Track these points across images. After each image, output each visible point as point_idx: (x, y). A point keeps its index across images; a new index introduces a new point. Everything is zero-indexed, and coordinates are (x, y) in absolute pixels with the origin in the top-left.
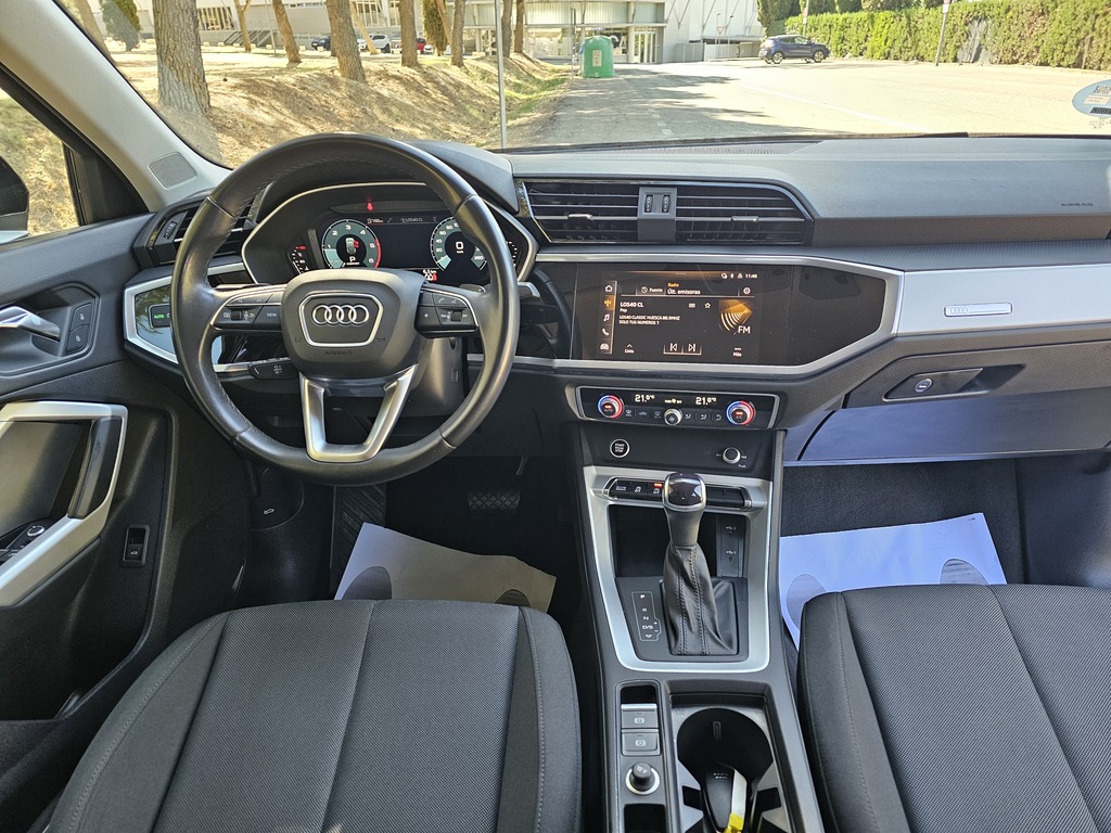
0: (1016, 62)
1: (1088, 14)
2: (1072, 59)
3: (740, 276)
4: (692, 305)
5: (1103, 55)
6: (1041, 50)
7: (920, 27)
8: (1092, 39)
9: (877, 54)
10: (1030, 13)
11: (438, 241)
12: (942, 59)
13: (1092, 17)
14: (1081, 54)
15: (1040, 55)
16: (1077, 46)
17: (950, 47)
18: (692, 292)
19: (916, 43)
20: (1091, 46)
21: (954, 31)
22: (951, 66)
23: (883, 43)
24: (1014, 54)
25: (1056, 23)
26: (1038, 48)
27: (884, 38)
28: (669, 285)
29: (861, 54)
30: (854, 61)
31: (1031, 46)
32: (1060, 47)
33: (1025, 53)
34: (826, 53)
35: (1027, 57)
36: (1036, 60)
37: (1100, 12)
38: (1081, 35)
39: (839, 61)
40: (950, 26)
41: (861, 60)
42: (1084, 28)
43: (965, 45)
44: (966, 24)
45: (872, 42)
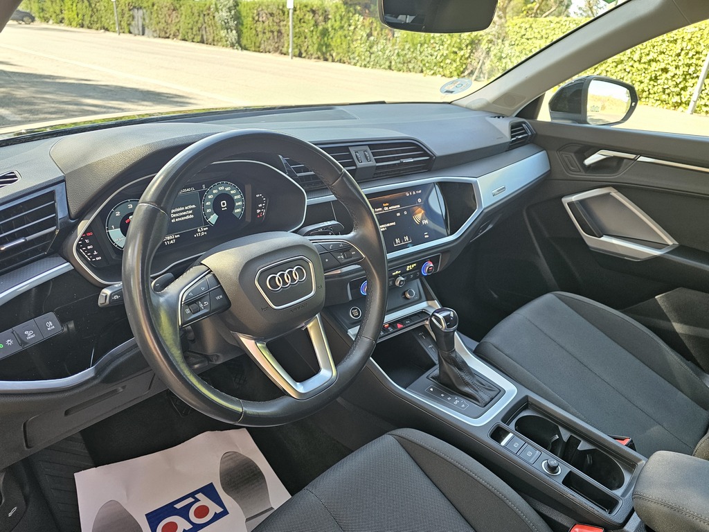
0: (168, 38)
1: (199, 13)
2: (198, 38)
3: (414, 193)
4: (398, 214)
5: (214, 37)
6: (180, 31)
7: (99, 8)
8: (206, 28)
9: (74, 23)
10: (167, 9)
11: (207, 204)
12: (121, 31)
13: (202, 15)
14: (202, 36)
15: (181, 35)
16: (199, 31)
17: (124, 24)
18: (396, 207)
19: (100, 18)
20: (206, 32)
21: (123, 15)
22: (128, 36)
23: (76, 16)
24: (166, 33)
25: (183, 17)
26: (178, 30)
27: (75, 13)
28: (384, 205)
29: (61, 22)
30: (57, 26)
31: (174, 29)
32: (190, 31)
33: (172, 32)
34: (33, 19)
35: (174, 35)
36: (180, 37)
37: (205, 13)
38: (199, 25)
39: (44, 25)
40: (119, 10)
41: (62, 27)
42: (200, 21)
43: (133, 23)
44: (130, 10)
45: (66, 14)
